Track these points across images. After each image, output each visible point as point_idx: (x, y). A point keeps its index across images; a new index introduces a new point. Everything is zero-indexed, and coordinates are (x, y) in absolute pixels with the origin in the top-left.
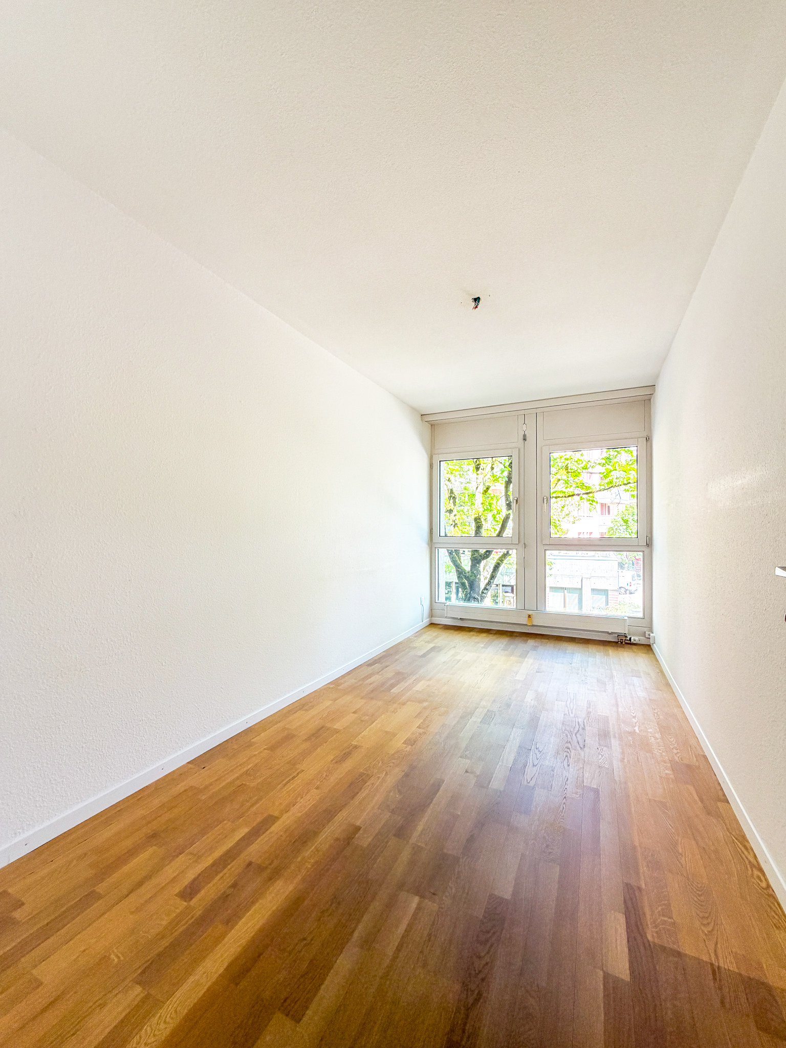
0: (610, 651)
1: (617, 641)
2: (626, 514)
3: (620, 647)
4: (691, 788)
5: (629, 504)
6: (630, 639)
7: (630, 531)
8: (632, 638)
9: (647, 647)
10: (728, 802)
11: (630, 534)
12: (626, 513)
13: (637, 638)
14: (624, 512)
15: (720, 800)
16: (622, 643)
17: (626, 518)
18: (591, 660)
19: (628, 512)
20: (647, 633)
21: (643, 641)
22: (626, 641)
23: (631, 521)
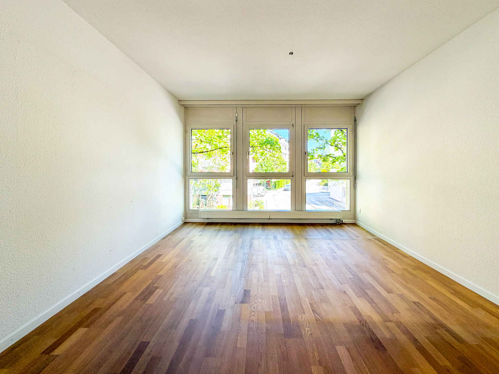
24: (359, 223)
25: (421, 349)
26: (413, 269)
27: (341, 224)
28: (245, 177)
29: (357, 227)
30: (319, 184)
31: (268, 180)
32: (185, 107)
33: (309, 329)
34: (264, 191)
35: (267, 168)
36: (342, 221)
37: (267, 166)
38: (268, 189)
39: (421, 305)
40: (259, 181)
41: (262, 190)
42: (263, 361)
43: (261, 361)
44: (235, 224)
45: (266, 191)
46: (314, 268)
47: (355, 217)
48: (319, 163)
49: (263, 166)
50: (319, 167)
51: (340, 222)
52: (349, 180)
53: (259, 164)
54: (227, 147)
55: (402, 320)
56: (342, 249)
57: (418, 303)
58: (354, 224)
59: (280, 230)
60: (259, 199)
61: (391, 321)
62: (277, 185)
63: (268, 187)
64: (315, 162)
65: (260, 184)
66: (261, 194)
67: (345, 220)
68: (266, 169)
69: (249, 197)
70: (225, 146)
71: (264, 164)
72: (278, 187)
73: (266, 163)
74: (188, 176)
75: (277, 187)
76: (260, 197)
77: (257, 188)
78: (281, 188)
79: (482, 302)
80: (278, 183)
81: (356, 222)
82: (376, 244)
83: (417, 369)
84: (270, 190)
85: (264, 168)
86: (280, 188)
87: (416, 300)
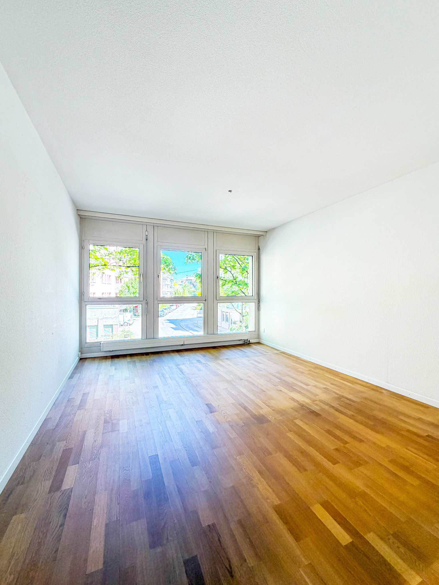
24: (262, 341)
25: (337, 410)
26: (314, 369)
27: (248, 344)
28: (156, 302)
29: (262, 345)
30: (195, 308)
31: (135, 305)
32: (80, 218)
33: (272, 416)
34: (132, 319)
35: (135, 290)
36: (249, 340)
37: (135, 288)
38: (135, 315)
39: (328, 389)
40: (124, 307)
41: (129, 318)
42: (255, 439)
43: (254, 440)
44: (147, 354)
45: (135, 318)
46: (250, 379)
47: (259, 337)
48: (193, 285)
49: (131, 287)
50: (193, 289)
51: (248, 342)
52: (254, 303)
53: (125, 286)
54: (106, 265)
55: (323, 399)
56: (261, 363)
57: (326, 388)
58: (259, 343)
59: (198, 354)
60: (127, 328)
61: (316, 401)
63: (135, 314)
64: (189, 283)
65: (125, 310)
66: (129, 322)
67: (252, 340)
68: (135, 292)
69: (115, 327)
70: (103, 264)
71: (131, 285)
73: (134, 284)
74: (85, 301)
76: (127, 325)
77: (123, 315)
79: (356, 381)
81: (259, 340)
82: (283, 356)
83: (340, 419)
84: (138, 317)
87: (325, 387)
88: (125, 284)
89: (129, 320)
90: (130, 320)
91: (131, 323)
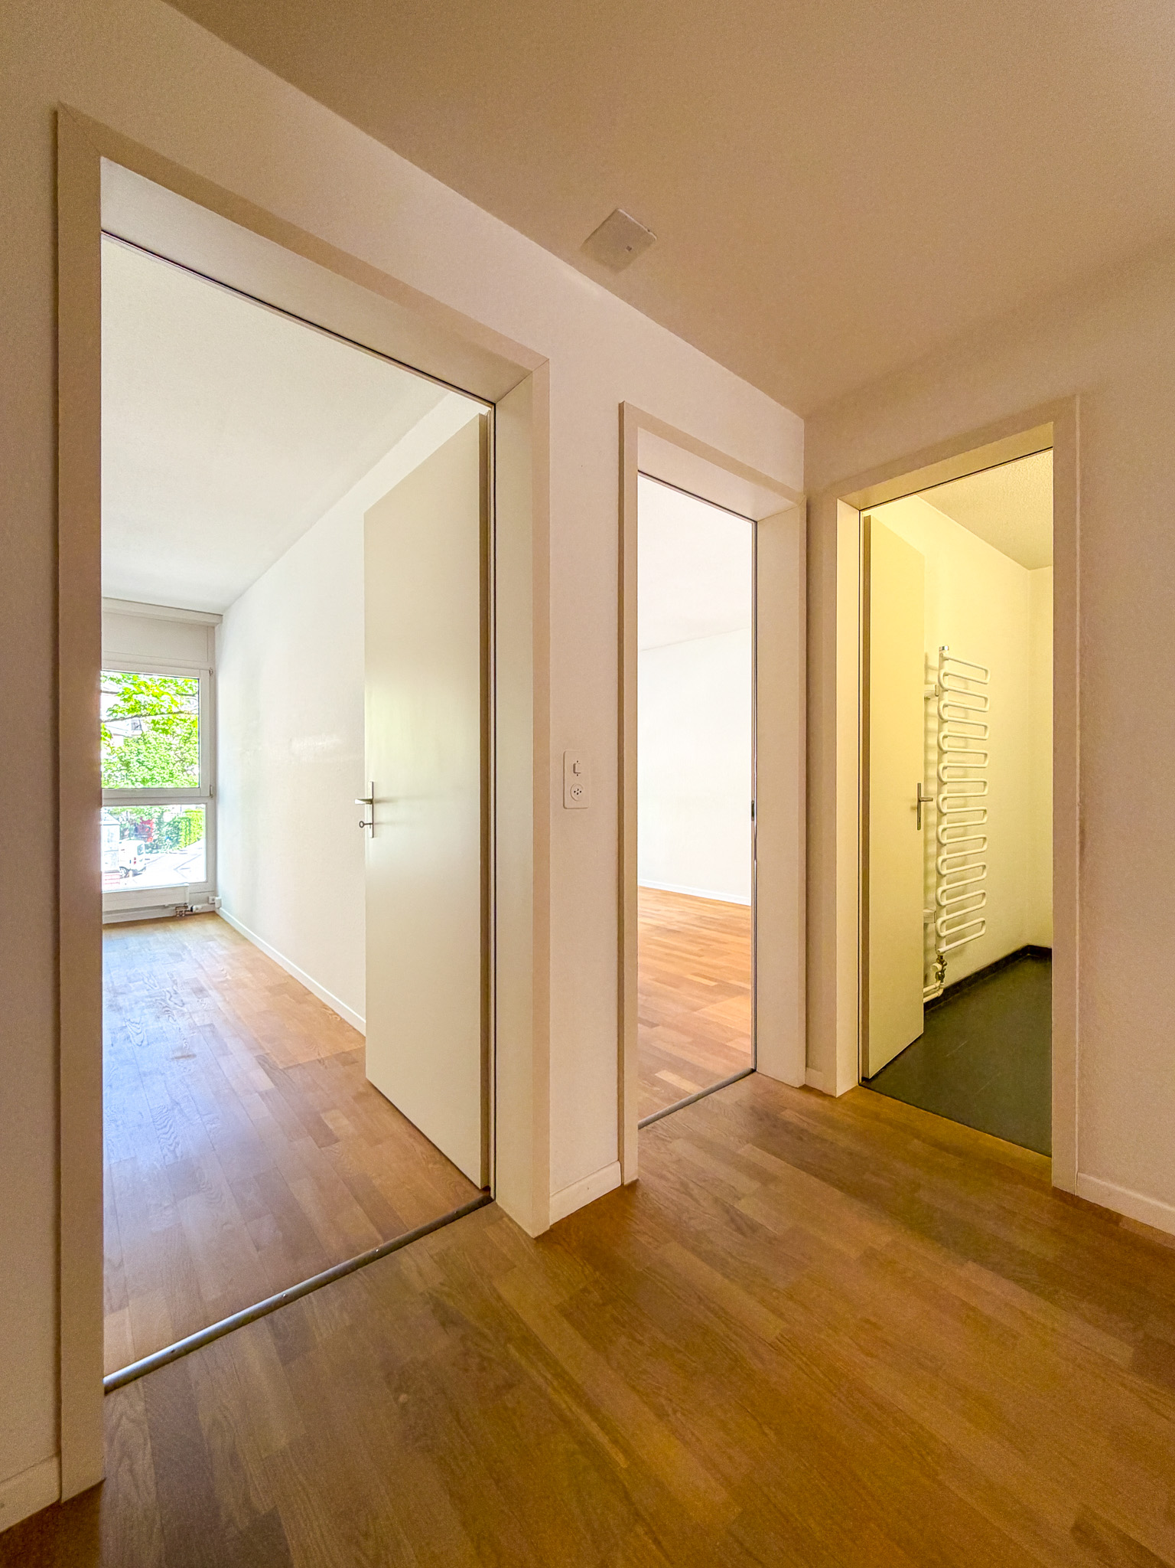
0: (171, 926)
1: (175, 914)
2: (126, 751)
3: (181, 920)
4: (286, 996)
5: (130, 736)
6: (192, 908)
7: (134, 779)
8: (194, 907)
9: (213, 914)
10: (311, 993)
11: (133, 784)
12: (126, 749)
13: (199, 906)
14: (123, 748)
15: (307, 994)
16: (181, 916)
17: (127, 757)
18: (151, 939)
19: (130, 748)
20: (211, 898)
21: (208, 908)
22: (187, 913)
23: (135, 763)
49: (134, 765)
62: (182, 833)
68: (148, 777)
72: (187, 841)
75: (182, 839)
78: (198, 842)
80: (188, 823)
84: (155, 851)
85: (141, 773)
86: (192, 841)
88: (115, 754)
89: (133, 861)
90: (135, 859)
91: (139, 870)
